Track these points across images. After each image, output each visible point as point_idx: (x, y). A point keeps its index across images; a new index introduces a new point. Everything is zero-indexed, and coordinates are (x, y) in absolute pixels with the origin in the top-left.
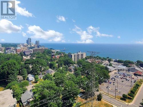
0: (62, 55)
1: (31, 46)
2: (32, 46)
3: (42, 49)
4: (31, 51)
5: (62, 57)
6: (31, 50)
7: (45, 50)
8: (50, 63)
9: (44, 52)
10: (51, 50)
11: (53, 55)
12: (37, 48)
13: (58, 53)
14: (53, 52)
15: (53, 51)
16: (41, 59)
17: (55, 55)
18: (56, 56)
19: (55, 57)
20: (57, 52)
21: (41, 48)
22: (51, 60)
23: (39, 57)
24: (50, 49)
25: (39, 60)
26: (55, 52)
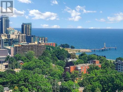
0: (98, 64)
1: (9, 36)
2: (12, 37)
3: (37, 46)
4: (9, 51)
5: (97, 68)
6: (9, 47)
7: (48, 48)
8: (60, 83)
9: (44, 54)
10: (66, 49)
11: (71, 64)
12: (25, 43)
13: (84, 58)
14: (69, 56)
15: (70, 51)
16: (36, 75)
17: (77, 64)
18: (79, 67)
19: (76, 69)
20: (82, 55)
21: (36, 43)
22: (64, 77)
23: (30, 69)
24: (63, 46)
25: (30, 75)
26: (77, 56)
